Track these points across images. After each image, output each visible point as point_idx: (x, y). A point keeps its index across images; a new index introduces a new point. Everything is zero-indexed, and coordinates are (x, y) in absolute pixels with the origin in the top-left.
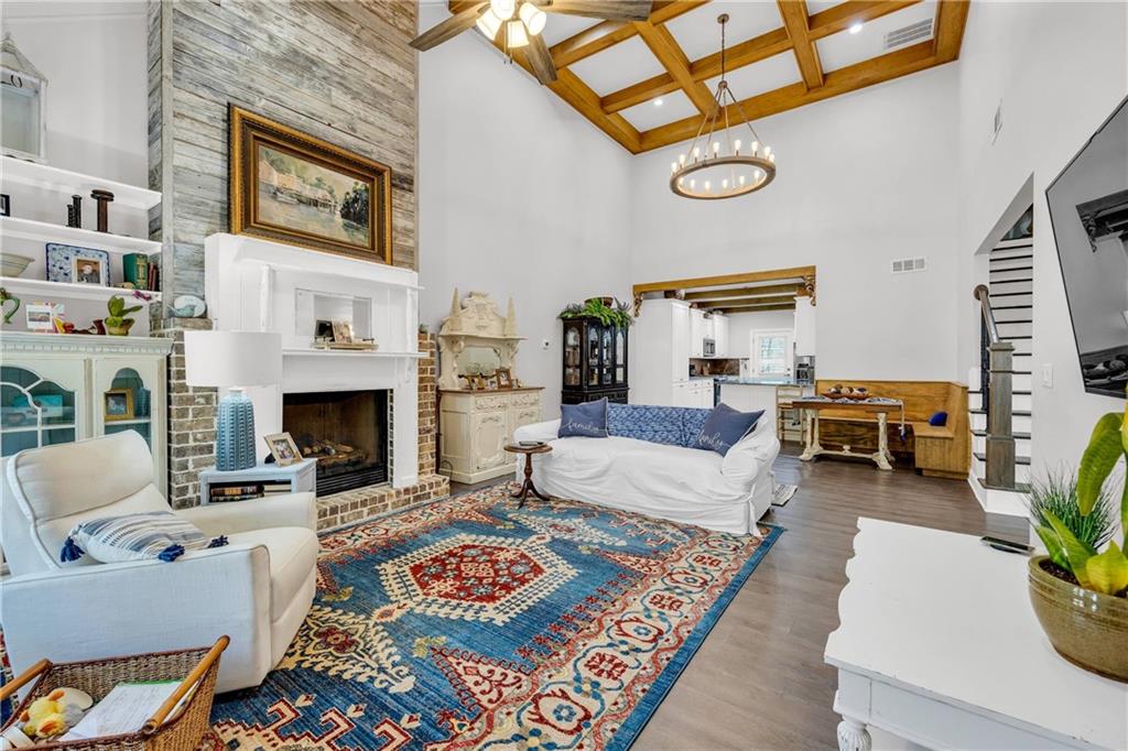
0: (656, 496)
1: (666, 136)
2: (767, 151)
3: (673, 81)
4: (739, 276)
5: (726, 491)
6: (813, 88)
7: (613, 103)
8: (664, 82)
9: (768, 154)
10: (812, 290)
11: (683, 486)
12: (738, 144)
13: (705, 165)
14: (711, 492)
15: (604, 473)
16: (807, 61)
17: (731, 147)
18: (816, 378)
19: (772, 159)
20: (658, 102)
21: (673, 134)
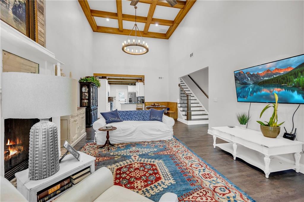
0: (151, 135)
1: (106, 30)
2: (146, 44)
3: (117, 16)
4: (127, 75)
5: (169, 129)
6: (145, 34)
7: (95, 13)
8: (114, 15)
9: (147, 45)
10: (144, 81)
11: (159, 130)
12: (144, 42)
13: (137, 45)
14: (166, 130)
15: (134, 132)
16: (147, 27)
17: (138, 41)
18: (145, 101)
19: (147, 47)
20: (108, 20)
21: (109, 31)
